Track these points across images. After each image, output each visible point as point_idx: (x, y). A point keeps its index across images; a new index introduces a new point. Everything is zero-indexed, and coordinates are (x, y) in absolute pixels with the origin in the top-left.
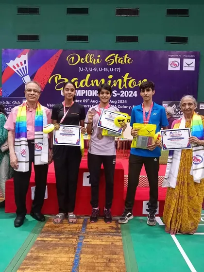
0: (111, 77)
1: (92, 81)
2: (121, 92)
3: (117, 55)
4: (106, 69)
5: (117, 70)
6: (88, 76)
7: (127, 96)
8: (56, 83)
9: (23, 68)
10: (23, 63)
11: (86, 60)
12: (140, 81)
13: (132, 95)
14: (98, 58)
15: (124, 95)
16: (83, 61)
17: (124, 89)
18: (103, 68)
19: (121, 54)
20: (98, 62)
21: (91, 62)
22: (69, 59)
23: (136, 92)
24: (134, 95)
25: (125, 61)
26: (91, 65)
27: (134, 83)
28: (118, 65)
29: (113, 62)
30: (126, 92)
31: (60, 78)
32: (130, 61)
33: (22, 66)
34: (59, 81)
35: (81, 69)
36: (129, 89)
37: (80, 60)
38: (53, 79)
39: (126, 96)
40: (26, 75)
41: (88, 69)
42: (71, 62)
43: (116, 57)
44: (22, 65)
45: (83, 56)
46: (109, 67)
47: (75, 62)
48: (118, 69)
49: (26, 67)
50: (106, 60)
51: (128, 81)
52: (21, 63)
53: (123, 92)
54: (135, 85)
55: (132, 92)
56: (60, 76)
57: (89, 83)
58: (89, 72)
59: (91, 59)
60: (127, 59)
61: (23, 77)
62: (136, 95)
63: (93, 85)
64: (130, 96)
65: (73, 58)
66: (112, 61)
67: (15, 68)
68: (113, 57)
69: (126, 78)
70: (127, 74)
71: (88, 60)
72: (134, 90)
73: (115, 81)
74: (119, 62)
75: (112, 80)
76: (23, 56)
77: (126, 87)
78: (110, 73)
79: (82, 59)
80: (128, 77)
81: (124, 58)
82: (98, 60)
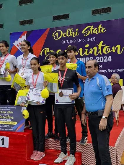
0: (87, 46)
2: (97, 58)
3: (92, 26)
4: (83, 40)
5: (92, 39)
7: (102, 61)
8: (46, 55)
11: (67, 34)
12: (113, 47)
13: (107, 60)
15: (99, 60)
16: (65, 35)
17: (99, 56)
18: (81, 40)
19: (96, 25)
20: (76, 34)
21: (71, 36)
22: (54, 35)
23: (110, 57)
24: (108, 60)
25: (99, 31)
26: (71, 38)
27: (108, 50)
28: (94, 35)
29: (89, 33)
30: (101, 57)
31: (48, 51)
32: (104, 31)
34: (47, 53)
35: (63, 42)
36: (103, 55)
38: (44, 52)
41: (69, 41)
42: (56, 38)
43: (91, 29)
45: (64, 31)
46: (85, 38)
47: (59, 37)
48: (94, 39)
50: (83, 32)
51: (102, 48)
53: (99, 57)
54: (109, 51)
55: (106, 57)
56: (48, 49)
58: (70, 44)
59: (71, 33)
60: (101, 29)
62: (110, 60)
64: (105, 61)
65: (57, 34)
66: (88, 32)
67: (18, 46)
68: (89, 29)
69: (100, 45)
70: (102, 42)
71: (69, 34)
72: (108, 55)
73: (91, 49)
74: (94, 32)
75: (89, 48)
76: (23, 36)
77: (101, 54)
78: (87, 43)
79: (64, 34)
80: (102, 45)
81: (98, 28)
82: (77, 32)
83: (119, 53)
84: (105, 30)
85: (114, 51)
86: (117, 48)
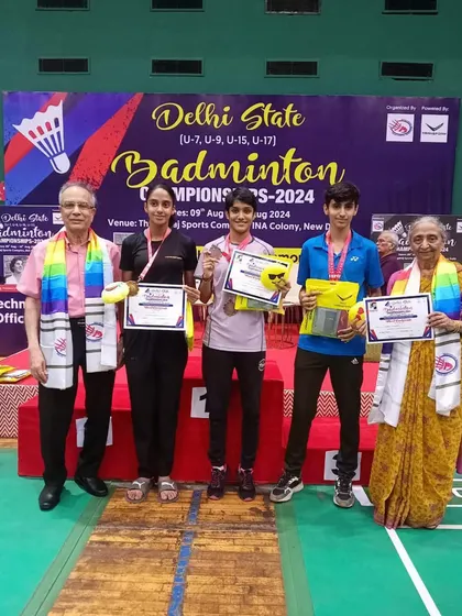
0: (253, 157)
1: (212, 166)
2: (277, 192)
3: (270, 105)
4: (243, 140)
5: (268, 140)
6: (203, 154)
7: (292, 201)
8: (129, 170)
9: (52, 137)
10: (53, 125)
11: (198, 119)
12: (321, 168)
13: (303, 199)
14: (225, 113)
15: (284, 198)
16: (191, 120)
17: (284, 186)
18: (236, 138)
19: (279, 104)
20: (224, 121)
21: (209, 123)
22: (157, 116)
23: (311, 192)
24: (306, 199)
25: (287, 121)
26: (208, 130)
27: (308, 171)
28: (272, 130)
29: (259, 123)
30: (288, 191)
31: (137, 161)
32: (298, 121)
33: (51, 133)
34: (134, 167)
35: (184, 140)
36: (295, 185)
37: (183, 117)
38: (122, 163)
39: (288, 201)
40: (59, 154)
41: (202, 139)
42: (162, 123)
43: (267, 111)
44: (50, 129)
45: (189, 108)
46: (250, 135)
47: (171, 122)
48: (272, 140)
49: (58, 133)
50: (243, 118)
51: (293, 166)
52: (48, 125)
53: (282, 191)
54: (309, 177)
55: (302, 192)
56: (137, 155)
57: (204, 170)
58: (204, 147)
59: (207, 115)
60: (292, 116)
61: (52, 157)
62: (311, 200)
63: (212, 175)
64: (298, 201)
65: (167, 112)
66: (257, 119)
67: (34, 136)
68: (259, 112)
69: (288, 159)
70: (292, 151)
71: (202, 117)
72: (306, 187)
73: (263, 167)
74: (273, 122)
75: (257, 164)
76: (51, 108)
77: (289, 182)
78: (253, 149)
79: (187, 116)
80: (293, 158)
81: (284, 113)
82: (225, 117)
83: (332, 182)
84: (301, 119)
85: (321, 176)
86: (330, 169)
